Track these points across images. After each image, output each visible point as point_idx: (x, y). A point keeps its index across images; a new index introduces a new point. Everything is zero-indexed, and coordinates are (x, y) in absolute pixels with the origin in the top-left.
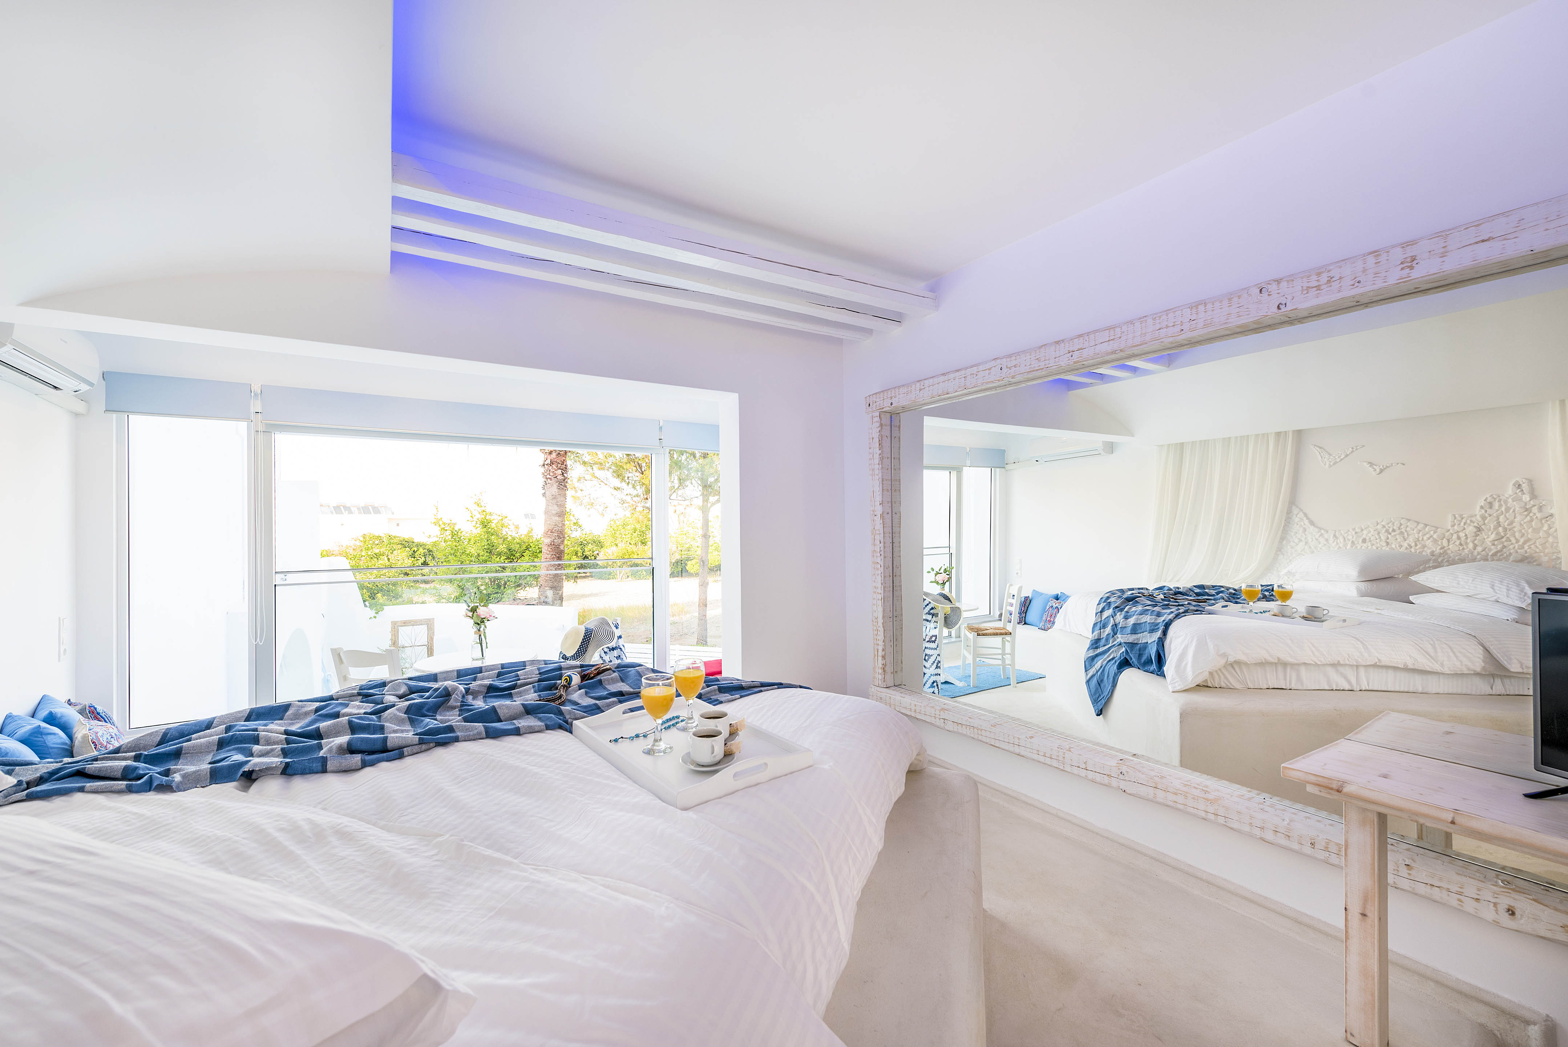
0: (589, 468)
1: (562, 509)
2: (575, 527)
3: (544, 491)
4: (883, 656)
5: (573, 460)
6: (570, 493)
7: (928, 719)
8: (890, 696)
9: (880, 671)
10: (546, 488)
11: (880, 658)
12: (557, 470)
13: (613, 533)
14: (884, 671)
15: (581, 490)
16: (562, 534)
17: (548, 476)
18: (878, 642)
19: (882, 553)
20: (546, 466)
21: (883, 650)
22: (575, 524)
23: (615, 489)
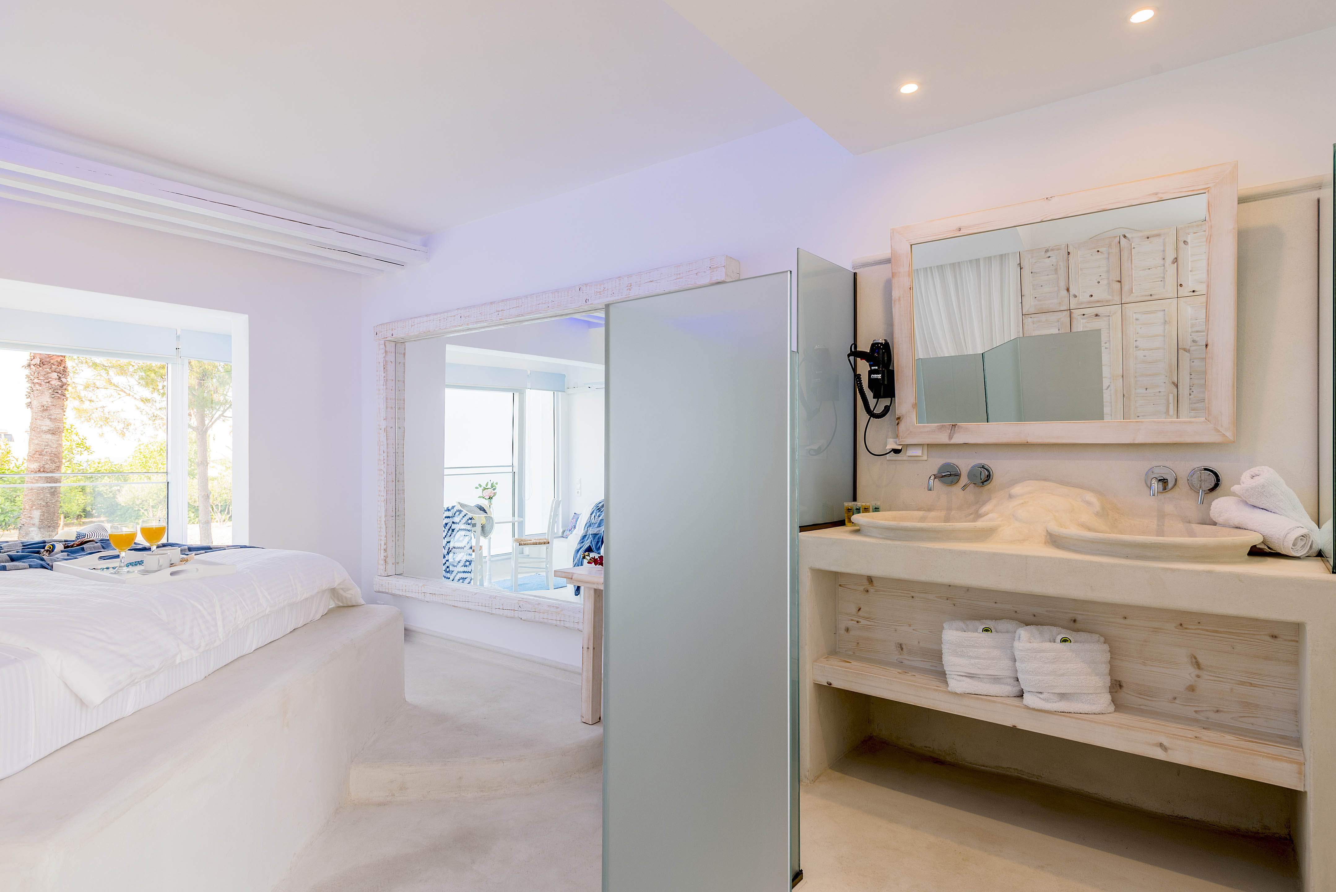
0: (103, 373)
1: (59, 424)
2: (79, 449)
3: (29, 400)
4: (385, 550)
5: (76, 361)
6: (70, 404)
7: (413, 595)
8: (388, 581)
9: (383, 562)
10: (32, 396)
11: (382, 551)
12: (50, 373)
13: (144, 461)
14: (385, 562)
15: (91, 401)
16: (58, 458)
17: (36, 381)
18: (381, 538)
19: (385, 461)
20: (32, 366)
21: (385, 544)
22: (78, 445)
23: (142, 401)
